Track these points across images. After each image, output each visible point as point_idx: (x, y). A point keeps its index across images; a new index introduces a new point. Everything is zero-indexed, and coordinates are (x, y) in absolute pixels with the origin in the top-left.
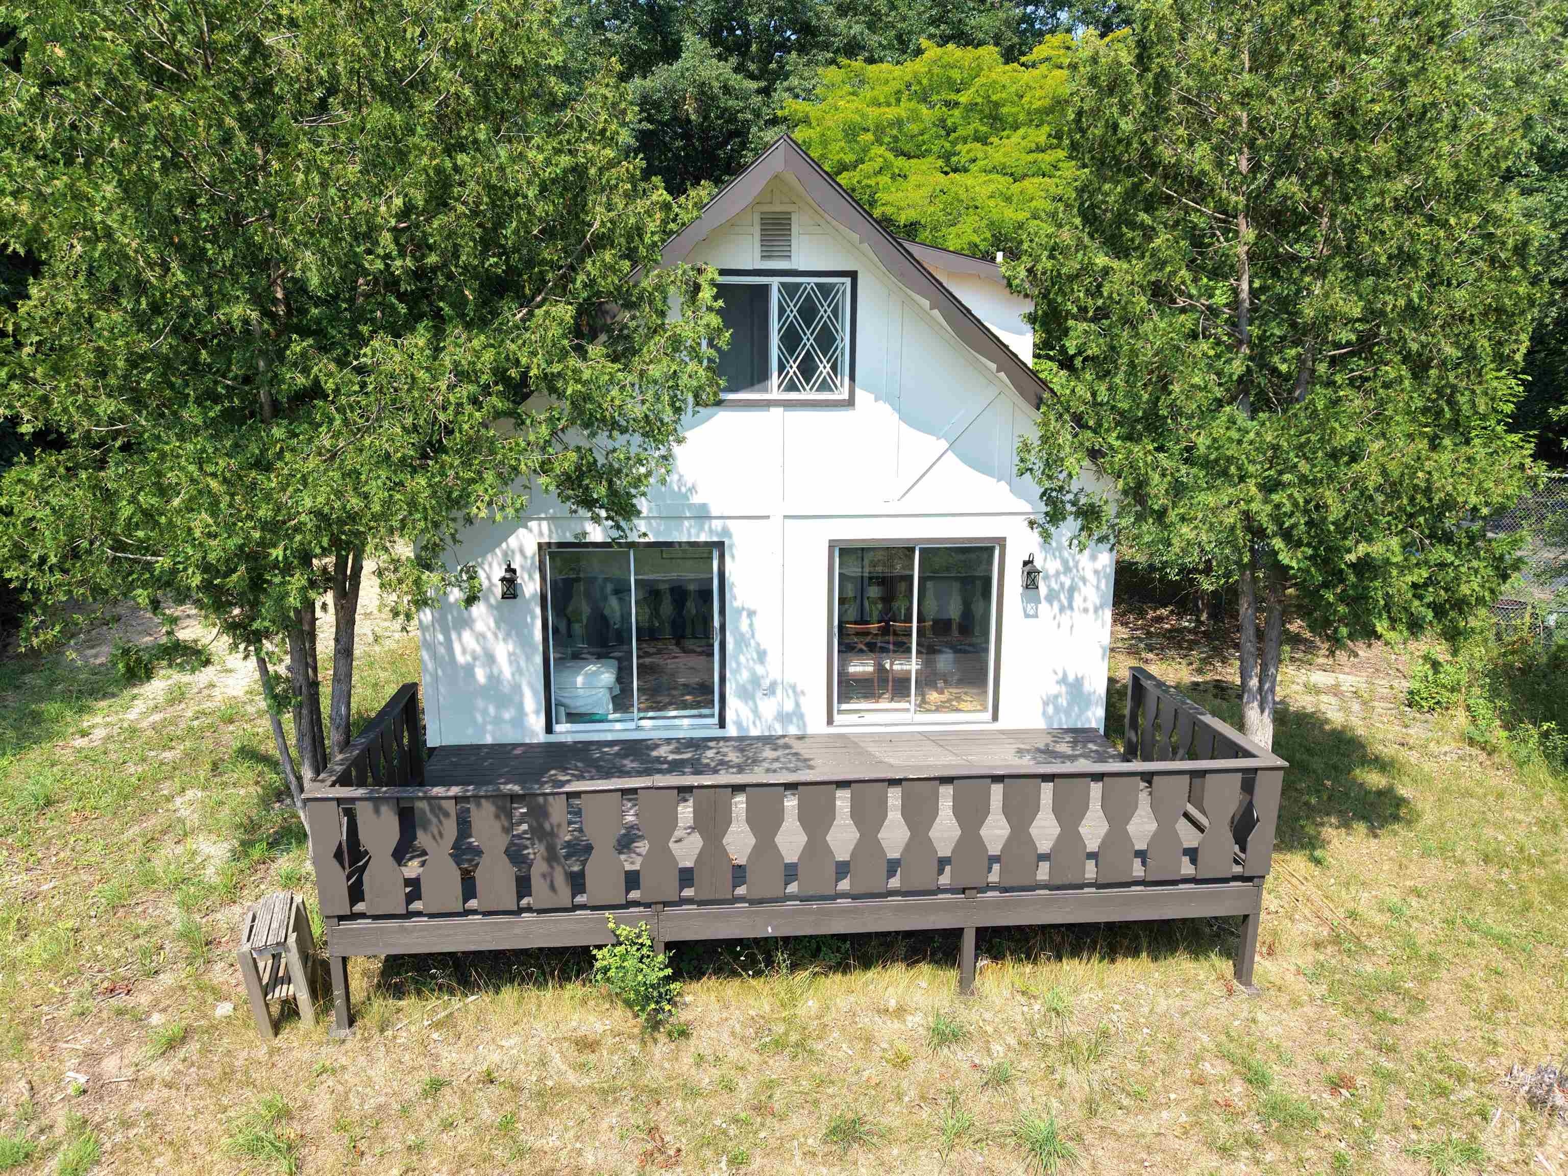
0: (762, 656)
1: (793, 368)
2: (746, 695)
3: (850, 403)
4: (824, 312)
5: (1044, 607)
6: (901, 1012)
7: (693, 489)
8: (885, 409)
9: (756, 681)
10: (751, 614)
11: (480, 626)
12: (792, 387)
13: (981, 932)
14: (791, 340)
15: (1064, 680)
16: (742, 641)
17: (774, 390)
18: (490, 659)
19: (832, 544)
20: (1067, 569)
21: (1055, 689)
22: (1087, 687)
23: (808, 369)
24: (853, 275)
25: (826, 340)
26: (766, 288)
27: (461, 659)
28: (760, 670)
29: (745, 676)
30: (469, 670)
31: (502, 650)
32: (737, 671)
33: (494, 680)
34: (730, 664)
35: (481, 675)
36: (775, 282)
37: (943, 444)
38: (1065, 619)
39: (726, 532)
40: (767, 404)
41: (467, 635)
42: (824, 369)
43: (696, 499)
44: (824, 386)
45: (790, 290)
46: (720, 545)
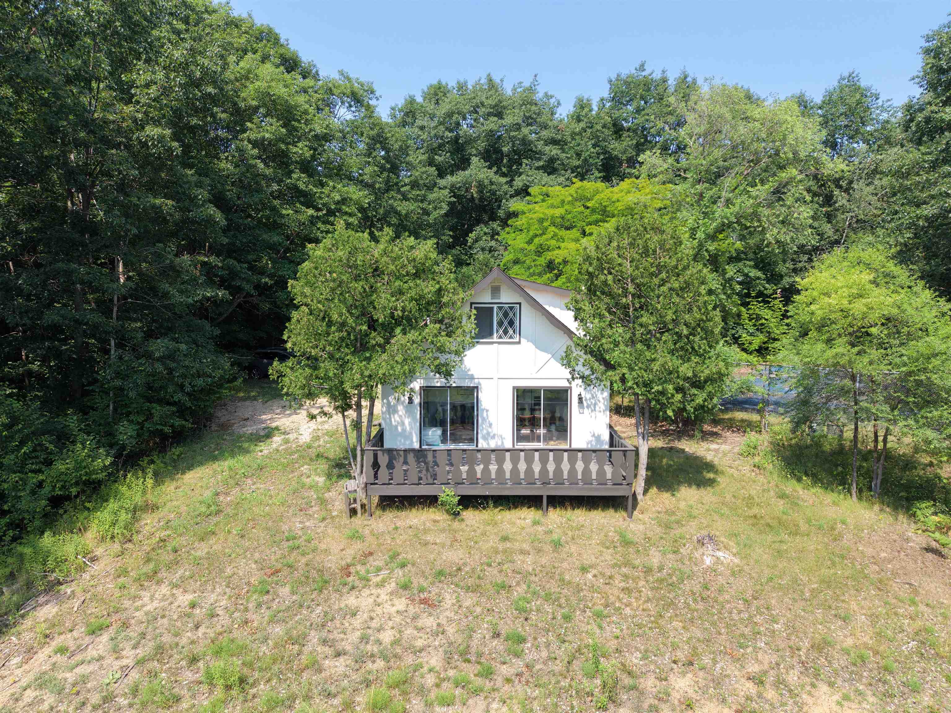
0: (491, 425)
1: (501, 332)
2: (485, 438)
3: (519, 343)
4: (511, 315)
5: (586, 410)
6: (524, 519)
7: (469, 370)
8: (530, 344)
9: (488, 433)
10: (487, 411)
11: (400, 413)
12: (500, 337)
13: (548, 497)
14: (500, 324)
15: (594, 435)
16: (484, 419)
17: (495, 338)
18: (403, 424)
19: (514, 388)
20: (593, 397)
21: (591, 438)
22: (602, 438)
23: (506, 332)
24: (520, 304)
25: (511, 323)
26: (493, 308)
27: (394, 423)
28: (490, 430)
29: (485, 432)
30: (396, 427)
31: (407, 421)
32: (482, 430)
33: (404, 430)
34: (480, 428)
35: (400, 429)
36: (495, 306)
37: (550, 356)
38: (593, 414)
39: (479, 383)
40: (492, 343)
41: (396, 416)
42: (511, 332)
43: (470, 373)
44: (511, 337)
45: (500, 308)
46: (477, 387)
